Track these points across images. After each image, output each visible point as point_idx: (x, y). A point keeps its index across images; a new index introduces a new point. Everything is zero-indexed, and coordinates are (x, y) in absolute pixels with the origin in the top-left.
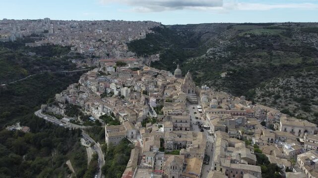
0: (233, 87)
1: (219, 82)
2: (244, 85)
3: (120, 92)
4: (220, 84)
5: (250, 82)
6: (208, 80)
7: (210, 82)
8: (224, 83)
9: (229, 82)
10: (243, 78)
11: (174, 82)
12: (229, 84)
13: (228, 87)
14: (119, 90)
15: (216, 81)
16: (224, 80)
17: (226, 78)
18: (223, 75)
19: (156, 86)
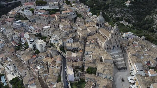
0: (135, 14)
1: (125, 10)
2: (143, 11)
3: (34, 46)
4: (126, 12)
5: (147, 9)
6: (116, 7)
7: (117, 9)
8: (128, 11)
9: (133, 10)
10: (142, 6)
11: (95, 32)
12: (132, 11)
13: (131, 15)
14: (33, 43)
15: (122, 9)
16: (128, 8)
17: (130, 7)
18: (128, 4)
19: (75, 39)
